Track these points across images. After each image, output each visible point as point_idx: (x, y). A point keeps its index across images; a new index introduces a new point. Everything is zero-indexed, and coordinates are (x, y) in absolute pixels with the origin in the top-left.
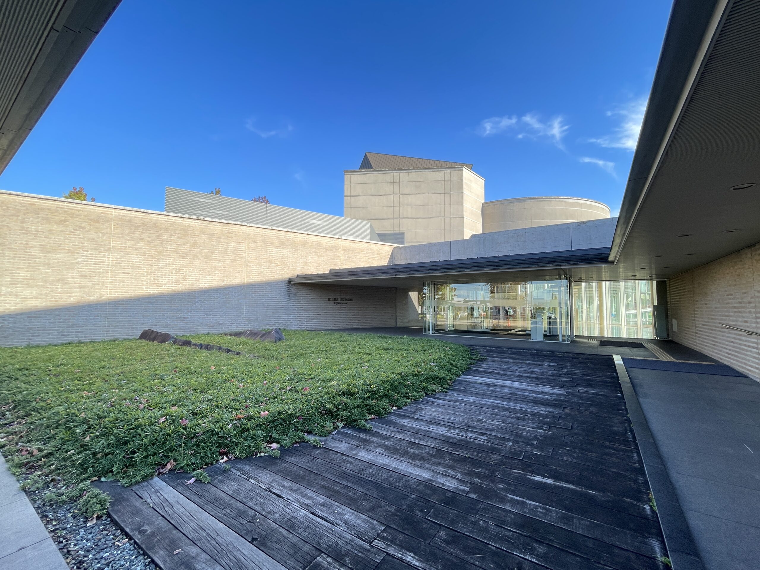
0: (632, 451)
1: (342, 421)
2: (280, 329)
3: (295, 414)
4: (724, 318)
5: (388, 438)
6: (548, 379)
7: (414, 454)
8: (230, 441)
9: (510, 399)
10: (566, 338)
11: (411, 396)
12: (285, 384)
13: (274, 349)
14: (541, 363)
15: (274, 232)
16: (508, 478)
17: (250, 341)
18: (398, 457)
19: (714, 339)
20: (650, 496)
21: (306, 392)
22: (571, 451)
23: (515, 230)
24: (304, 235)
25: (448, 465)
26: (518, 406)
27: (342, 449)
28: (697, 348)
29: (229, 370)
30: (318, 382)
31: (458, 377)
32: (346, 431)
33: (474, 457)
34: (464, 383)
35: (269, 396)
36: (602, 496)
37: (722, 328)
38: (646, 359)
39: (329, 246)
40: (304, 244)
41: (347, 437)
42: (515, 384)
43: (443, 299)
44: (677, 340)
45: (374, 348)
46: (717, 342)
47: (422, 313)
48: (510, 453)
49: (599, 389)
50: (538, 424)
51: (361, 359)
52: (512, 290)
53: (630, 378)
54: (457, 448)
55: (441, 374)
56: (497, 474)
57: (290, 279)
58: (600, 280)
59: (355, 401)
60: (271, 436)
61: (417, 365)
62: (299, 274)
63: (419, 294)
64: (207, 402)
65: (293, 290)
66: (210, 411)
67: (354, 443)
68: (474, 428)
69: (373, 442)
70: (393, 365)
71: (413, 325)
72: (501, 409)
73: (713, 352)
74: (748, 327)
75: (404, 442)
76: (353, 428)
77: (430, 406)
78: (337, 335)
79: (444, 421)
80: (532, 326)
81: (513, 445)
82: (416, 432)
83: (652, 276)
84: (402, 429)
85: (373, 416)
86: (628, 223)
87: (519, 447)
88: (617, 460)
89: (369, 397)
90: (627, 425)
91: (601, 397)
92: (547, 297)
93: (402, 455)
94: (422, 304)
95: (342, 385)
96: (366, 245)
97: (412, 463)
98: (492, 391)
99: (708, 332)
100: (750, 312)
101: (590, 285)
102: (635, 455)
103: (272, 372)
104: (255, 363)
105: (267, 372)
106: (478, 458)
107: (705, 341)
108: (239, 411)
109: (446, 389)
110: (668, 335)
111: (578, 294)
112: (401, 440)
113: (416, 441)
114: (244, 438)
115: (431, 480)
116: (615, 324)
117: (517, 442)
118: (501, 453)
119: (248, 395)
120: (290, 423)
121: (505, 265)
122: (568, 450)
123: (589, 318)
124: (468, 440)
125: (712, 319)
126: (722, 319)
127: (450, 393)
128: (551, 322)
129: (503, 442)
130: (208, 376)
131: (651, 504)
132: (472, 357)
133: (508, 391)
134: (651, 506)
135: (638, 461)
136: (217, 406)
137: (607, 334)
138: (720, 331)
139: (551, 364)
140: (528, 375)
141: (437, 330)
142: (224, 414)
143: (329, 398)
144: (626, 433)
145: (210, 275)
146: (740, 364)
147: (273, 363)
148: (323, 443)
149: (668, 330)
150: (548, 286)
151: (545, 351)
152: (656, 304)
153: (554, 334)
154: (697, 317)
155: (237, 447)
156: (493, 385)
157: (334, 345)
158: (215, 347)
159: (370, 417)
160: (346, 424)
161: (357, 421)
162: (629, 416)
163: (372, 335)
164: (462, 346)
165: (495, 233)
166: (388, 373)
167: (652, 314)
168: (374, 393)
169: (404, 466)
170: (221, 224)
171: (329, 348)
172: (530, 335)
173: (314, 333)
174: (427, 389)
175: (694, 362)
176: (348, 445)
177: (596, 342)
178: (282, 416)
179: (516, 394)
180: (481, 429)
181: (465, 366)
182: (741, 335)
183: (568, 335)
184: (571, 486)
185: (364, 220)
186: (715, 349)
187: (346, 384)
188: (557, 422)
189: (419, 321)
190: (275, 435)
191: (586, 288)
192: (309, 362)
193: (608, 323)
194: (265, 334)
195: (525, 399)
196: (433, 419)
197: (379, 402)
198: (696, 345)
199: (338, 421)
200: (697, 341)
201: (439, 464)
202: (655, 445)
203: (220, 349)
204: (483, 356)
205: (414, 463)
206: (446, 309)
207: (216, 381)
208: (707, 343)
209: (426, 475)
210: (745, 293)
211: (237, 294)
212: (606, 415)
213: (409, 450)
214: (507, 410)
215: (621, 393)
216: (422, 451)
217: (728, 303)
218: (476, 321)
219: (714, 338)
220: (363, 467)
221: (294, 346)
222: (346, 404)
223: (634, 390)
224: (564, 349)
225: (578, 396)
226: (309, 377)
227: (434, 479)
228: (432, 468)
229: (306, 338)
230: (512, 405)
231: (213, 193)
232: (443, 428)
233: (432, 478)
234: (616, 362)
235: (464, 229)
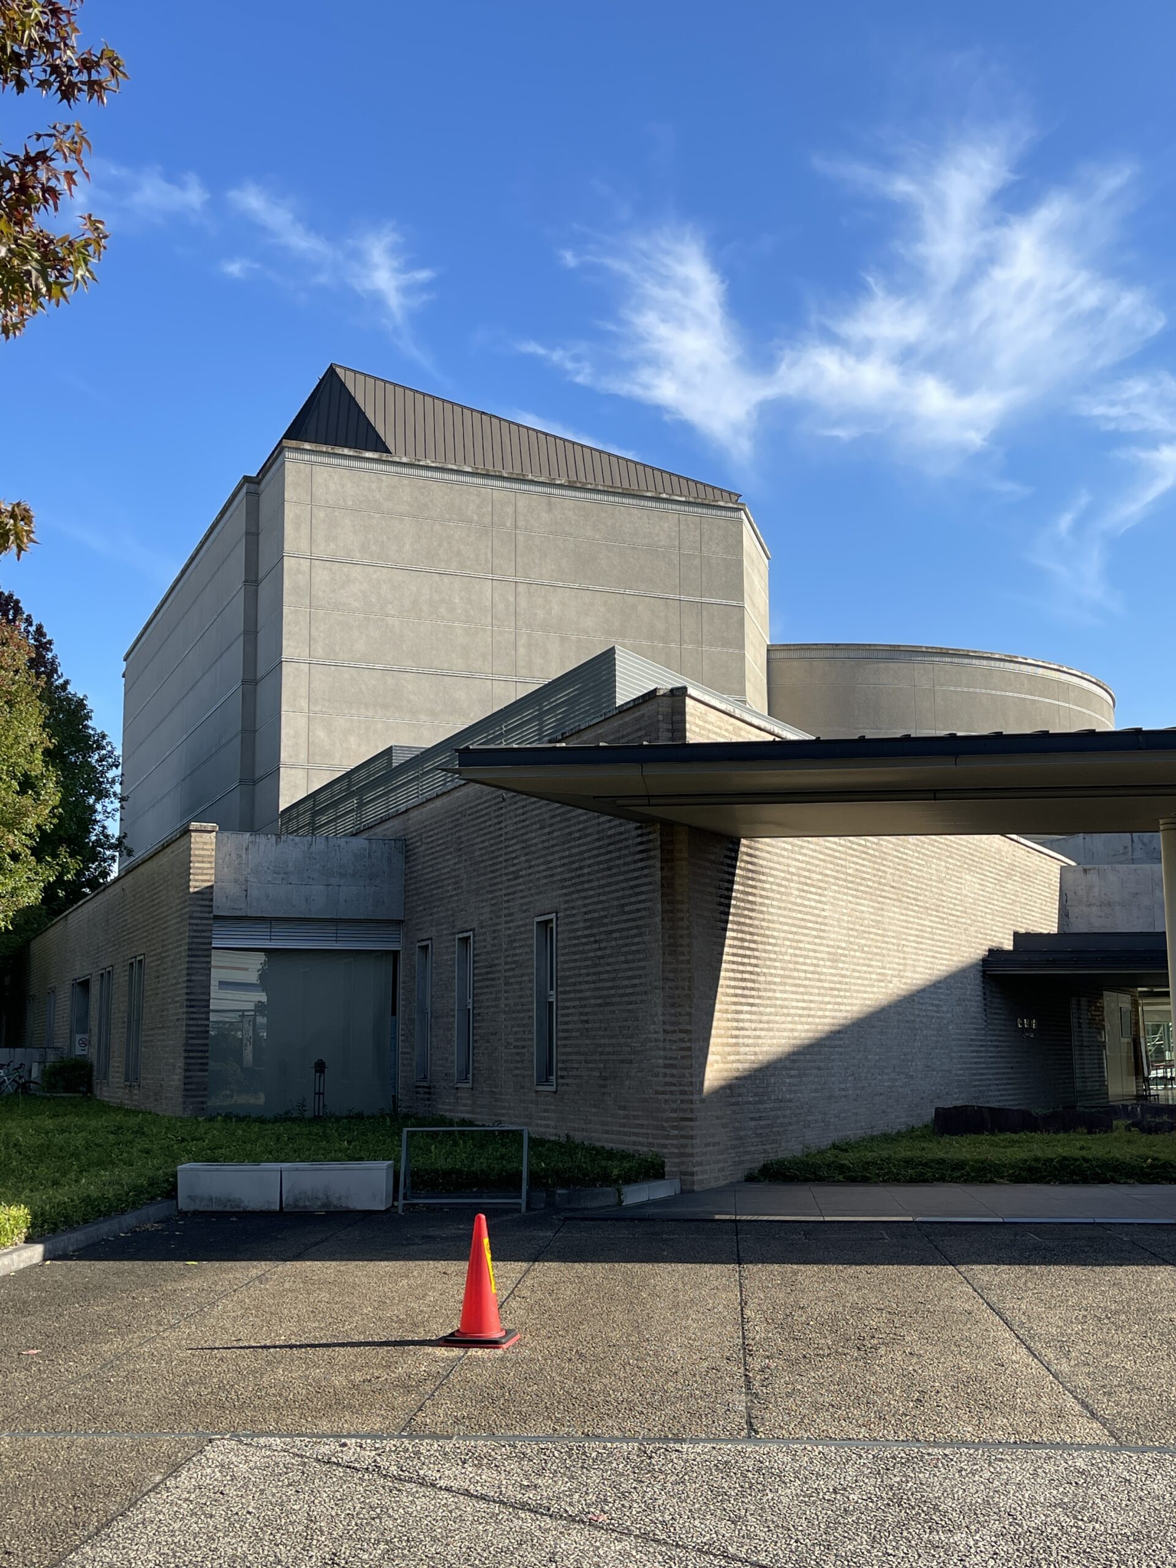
62: (990, 948)
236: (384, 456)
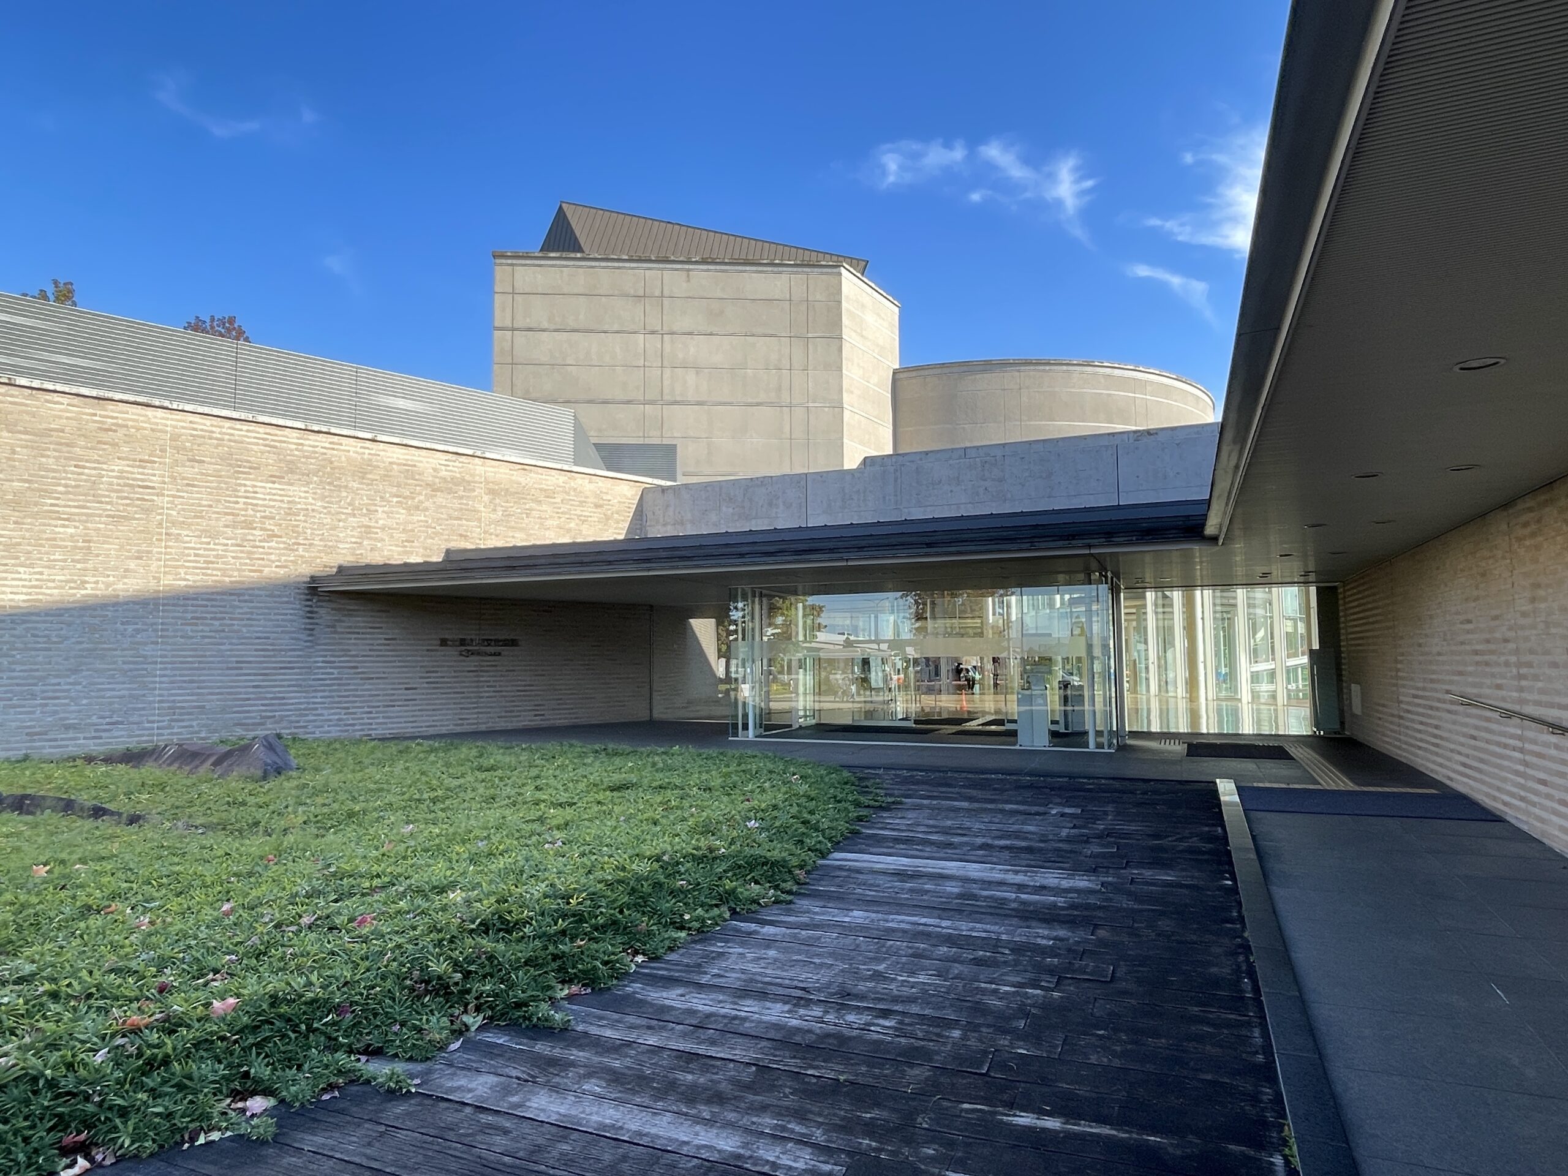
0: (1249, 1025)
1: (478, 1009)
2: (279, 736)
3: (326, 1001)
4: (1456, 678)
5: (617, 1048)
6: (1059, 850)
7: (694, 1086)
8: (100, 1104)
9: (960, 911)
10: (1104, 740)
11: (690, 920)
12: (293, 910)
13: (261, 800)
14: (1041, 809)
15: (262, 429)
16: (948, 1126)
17: (179, 777)
18: (647, 1101)
19: (1436, 732)
20: (1286, 1132)
21: (365, 930)
22: (1109, 1038)
23: (977, 448)
24: (360, 444)
25: (787, 1108)
26: (977, 929)
27: (478, 1093)
28: (1404, 755)
29: (101, 874)
30: (403, 895)
31: (823, 857)
32: (490, 1037)
33: (860, 1080)
34: (838, 873)
35: (241, 950)
36: (1177, 1146)
37: (1452, 702)
38: (1291, 786)
39: (444, 479)
40: (363, 471)
41: (492, 1056)
42: (974, 870)
43: (786, 636)
44: (1361, 737)
45: (582, 786)
46: (1441, 738)
47: (728, 679)
48: (954, 1058)
49: (1183, 870)
50: (1028, 975)
51: (541, 820)
52: (972, 611)
53: (1254, 838)
54: (814, 1059)
55: (777, 852)
56: (919, 1120)
57: (313, 579)
58: (1188, 586)
59: (522, 946)
60: (246, 1075)
61: (707, 830)
62: (346, 564)
63: (718, 624)
64: (15, 983)
65: (325, 614)
66: (29, 1014)
67: (514, 1073)
68: (862, 997)
69: (573, 1064)
70: (637, 833)
71: (702, 713)
72: (934, 941)
73: (1434, 762)
74: (1504, 699)
75: (665, 1054)
76: (513, 1027)
77: (743, 944)
78: (467, 751)
79: (780, 985)
80: (1023, 709)
81: (964, 1038)
82: (700, 1024)
83: (1306, 574)
84: (661, 1017)
85: (575, 989)
86: (1245, 440)
87: (980, 1041)
88: (1215, 1051)
89: (563, 933)
90: (1241, 958)
91: (1185, 891)
92: (1060, 631)
93: (660, 1095)
94: (726, 654)
95: (480, 901)
96: (562, 478)
97: (686, 1114)
98: (911, 891)
99: (1423, 715)
100: (1507, 664)
101: (1165, 597)
102: (1257, 1032)
103: (250, 874)
104: (194, 848)
105: (235, 875)
106: (871, 1081)
107: (1419, 736)
108: (135, 1005)
109: (790, 892)
110: (1342, 723)
111: (1138, 620)
112: (657, 1050)
113: (701, 1050)
114: (153, 1090)
115: (739, 1157)
116: (1227, 699)
117: (976, 1028)
118: (931, 1060)
119: (167, 952)
120: (310, 1029)
121: (950, 543)
122: (1101, 1037)
123: (1164, 685)
124: (846, 1032)
125: (1432, 681)
126: (1451, 682)
127: (804, 903)
128: (1070, 695)
129: (938, 1030)
130: (23, 898)
131: (1287, 1151)
132: (862, 799)
133: (953, 888)
134: (1285, 1158)
135: (1263, 1047)
136: (55, 996)
137: (1208, 726)
138: (1449, 712)
139: (1067, 810)
140: (1008, 842)
141: (768, 728)
142: (81, 1018)
143: (439, 944)
144: (1239, 980)
145: (32, 566)
146: (1489, 791)
147: (255, 844)
148: (417, 1081)
149: (1342, 712)
150: (1062, 599)
151: (1052, 776)
152: (1316, 646)
153: (1077, 729)
154: (1402, 678)
155: (125, 1123)
156: (916, 876)
157: (456, 782)
158: (48, 803)
159: (566, 992)
160: (491, 1018)
161: (527, 1005)
162: (1246, 935)
163: (578, 746)
164: (836, 771)
165: (927, 453)
166: (622, 857)
167: (1307, 672)
168: (579, 918)
169: (665, 1124)
170: (76, 400)
171: (440, 793)
172: (1013, 734)
173: (393, 748)
174: (737, 899)
175: (1395, 790)
176: (496, 1079)
177: (1180, 748)
178: (284, 1009)
179: (974, 897)
180: (880, 1000)
181: (842, 826)
182: (1488, 720)
183: (1111, 731)
184: (1106, 1131)
185: (555, 402)
186: (1437, 754)
187: (493, 899)
188: (1077, 964)
189: (717, 701)
190: (259, 1069)
191: (1156, 605)
192: (376, 837)
193: (1210, 698)
194: (228, 755)
195: (998, 910)
196: (751, 980)
197: (595, 946)
198: (1399, 748)
199: (466, 1012)
200: (1402, 737)
201: (764, 1108)
202: (1302, 1003)
203: (68, 806)
204: (891, 795)
205: (693, 1112)
206: (794, 664)
207: (52, 914)
208: (1421, 740)
209: (727, 1143)
210: (1496, 618)
211: (130, 628)
212: (1194, 938)
213: (681, 1076)
214: (950, 940)
215: (1233, 878)
216: (715, 1077)
217: (1462, 643)
218: (875, 699)
219: (1437, 727)
220: (540, 1141)
221: (326, 789)
222: (491, 958)
223: (1262, 867)
224: (1102, 769)
225: (1129, 894)
226: (376, 882)
227: (748, 1153)
228: (745, 1121)
229: (367, 761)
230: (964, 927)
231: (46, 298)
232: (779, 1005)
233: (742, 1151)
234: (1222, 798)
235: (845, 440)
236: (577, 255)
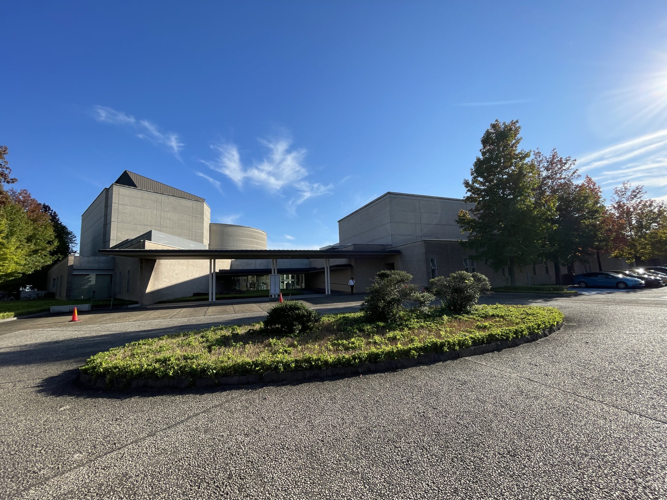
236: (135, 188)
